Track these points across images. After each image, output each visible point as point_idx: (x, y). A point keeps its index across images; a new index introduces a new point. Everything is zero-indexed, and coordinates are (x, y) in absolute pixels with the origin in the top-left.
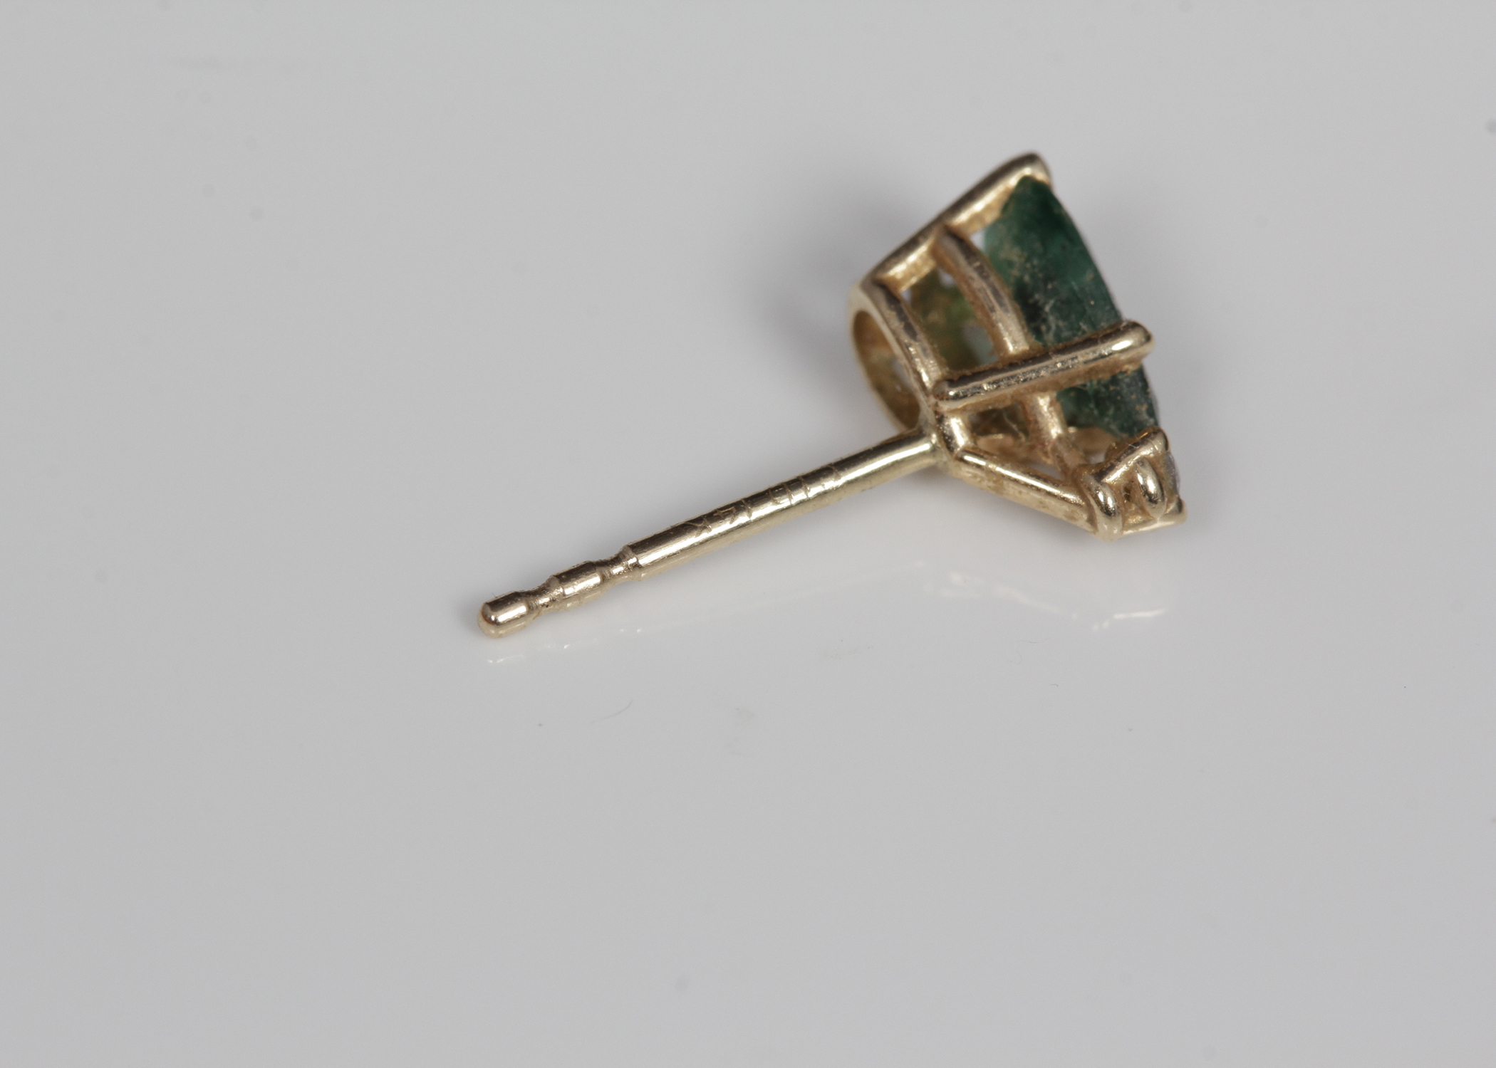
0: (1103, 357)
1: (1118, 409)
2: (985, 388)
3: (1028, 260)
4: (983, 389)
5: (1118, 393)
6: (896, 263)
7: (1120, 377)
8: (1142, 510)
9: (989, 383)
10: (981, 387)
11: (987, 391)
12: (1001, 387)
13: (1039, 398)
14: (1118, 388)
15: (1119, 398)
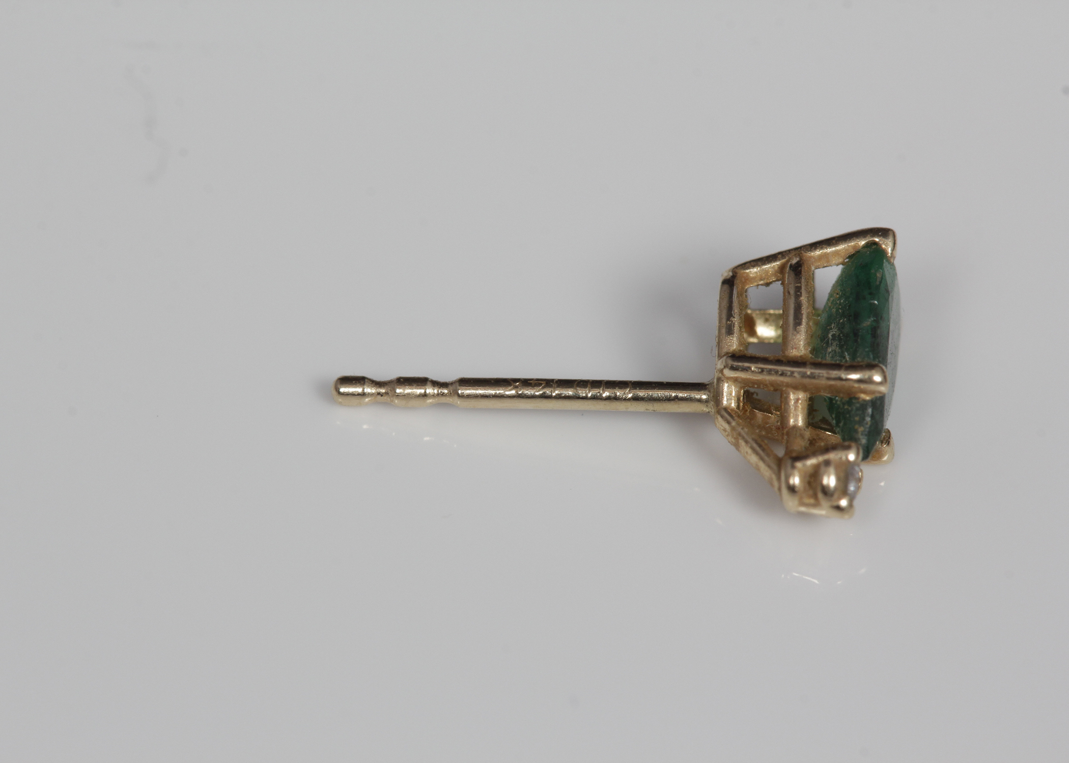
0: (841, 379)
1: (845, 424)
2: (753, 369)
3: (840, 298)
4: (751, 369)
5: (849, 412)
6: (754, 266)
7: (854, 401)
8: (815, 496)
9: (756, 368)
10: (750, 368)
11: (753, 371)
12: (764, 373)
13: (791, 393)
14: (850, 408)
15: (848, 416)
